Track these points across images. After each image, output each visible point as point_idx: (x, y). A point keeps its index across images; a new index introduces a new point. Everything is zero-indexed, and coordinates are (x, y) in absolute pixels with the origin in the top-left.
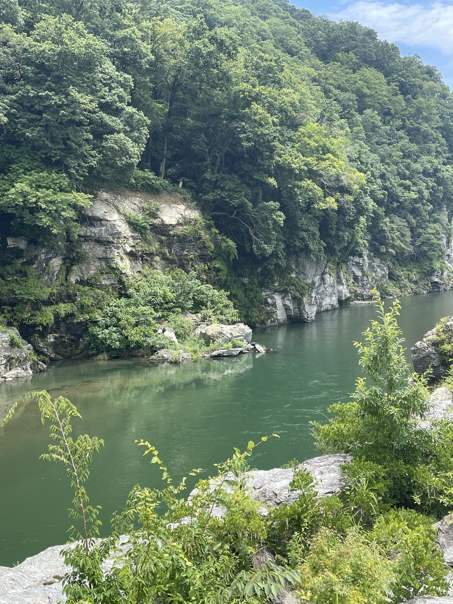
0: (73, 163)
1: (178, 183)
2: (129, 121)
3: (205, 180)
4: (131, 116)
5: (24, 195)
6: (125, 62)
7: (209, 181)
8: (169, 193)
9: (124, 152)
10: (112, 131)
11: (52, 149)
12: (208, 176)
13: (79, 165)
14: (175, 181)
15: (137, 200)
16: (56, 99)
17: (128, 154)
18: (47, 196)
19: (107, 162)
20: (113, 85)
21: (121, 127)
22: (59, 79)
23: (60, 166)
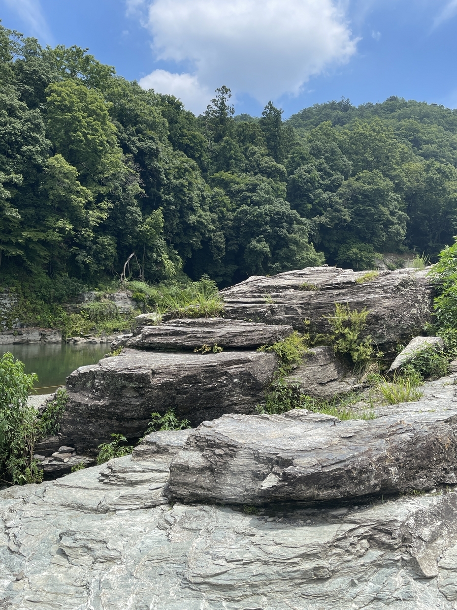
0: (376, 239)
1: (413, 248)
2: (400, 218)
3: (428, 246)
4: (401, 216)
5: (356, 254)
6: (398, 188)
7: (431, 247)
8: (408, 254)
9: (399, 234)
10: (393, 224)
11: (367, 233)
12: (430, 244)
13: (378, 240)
14: (411, 248)
15: (392, 257)
16: (373, 210)
17: (400, 235)
18: (365, 255)
19: (390, 238)
20: (392, 201)
21: (397, 221)
22: (372, 201)
23: (370, 241)
